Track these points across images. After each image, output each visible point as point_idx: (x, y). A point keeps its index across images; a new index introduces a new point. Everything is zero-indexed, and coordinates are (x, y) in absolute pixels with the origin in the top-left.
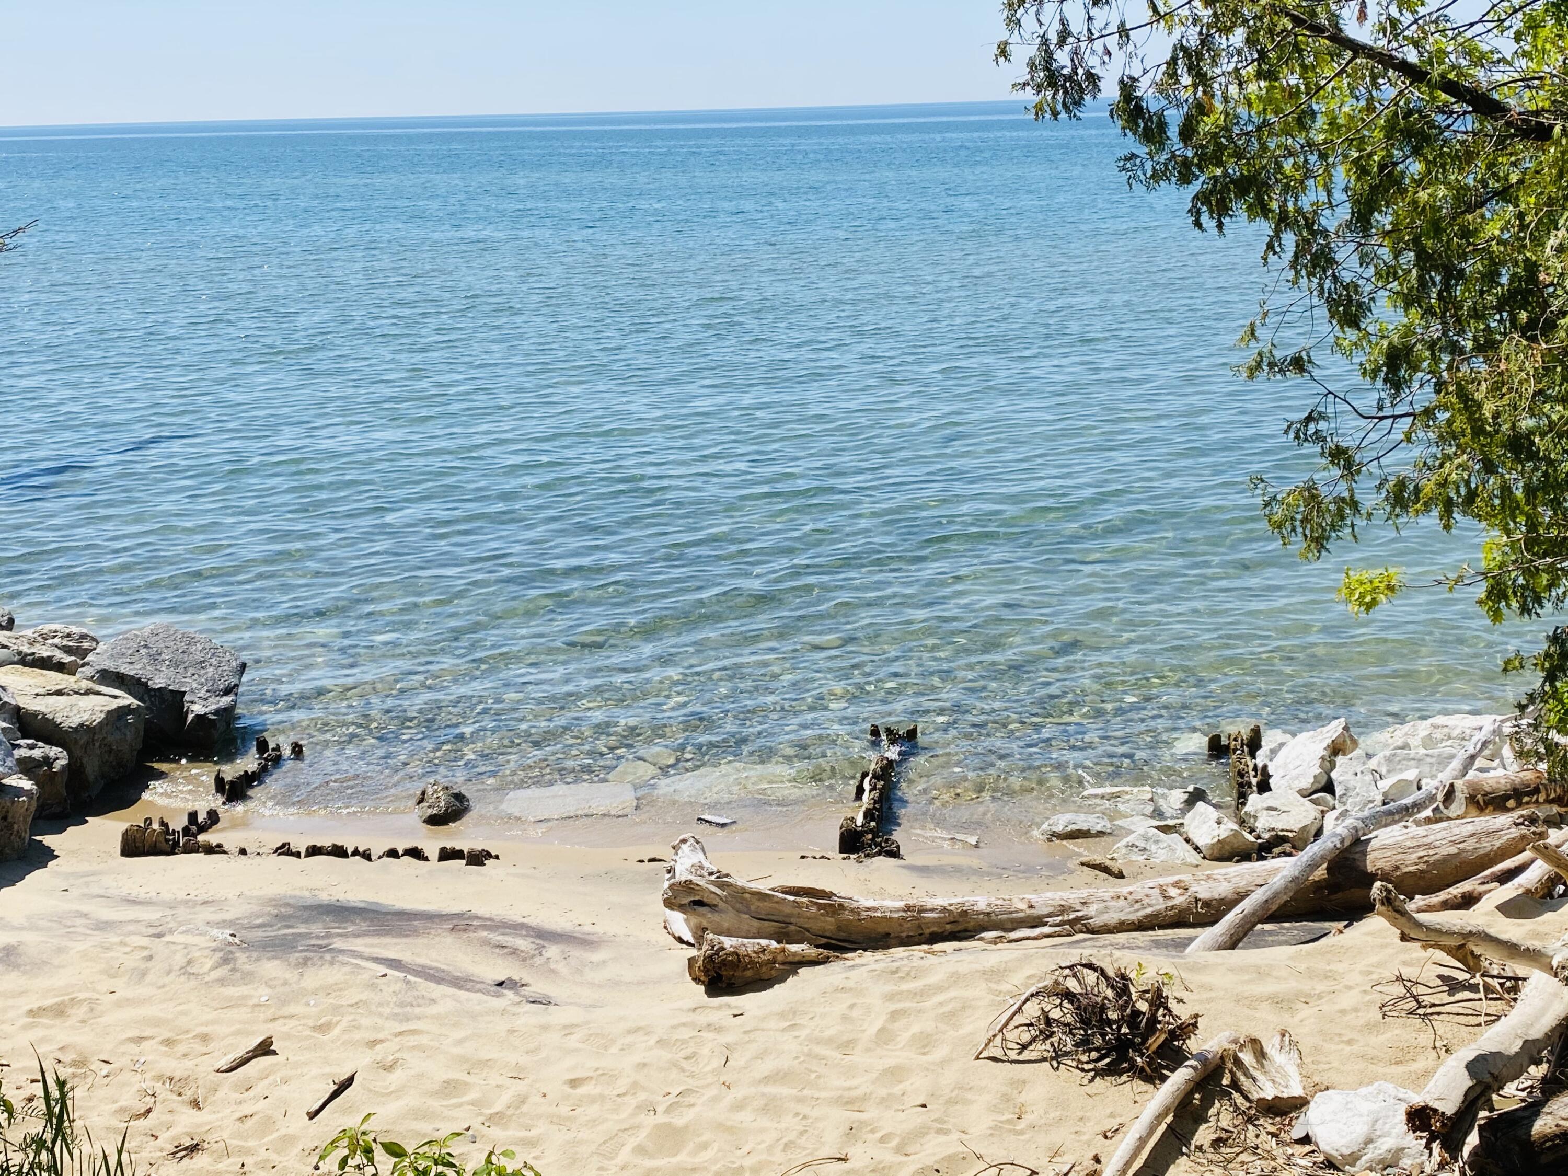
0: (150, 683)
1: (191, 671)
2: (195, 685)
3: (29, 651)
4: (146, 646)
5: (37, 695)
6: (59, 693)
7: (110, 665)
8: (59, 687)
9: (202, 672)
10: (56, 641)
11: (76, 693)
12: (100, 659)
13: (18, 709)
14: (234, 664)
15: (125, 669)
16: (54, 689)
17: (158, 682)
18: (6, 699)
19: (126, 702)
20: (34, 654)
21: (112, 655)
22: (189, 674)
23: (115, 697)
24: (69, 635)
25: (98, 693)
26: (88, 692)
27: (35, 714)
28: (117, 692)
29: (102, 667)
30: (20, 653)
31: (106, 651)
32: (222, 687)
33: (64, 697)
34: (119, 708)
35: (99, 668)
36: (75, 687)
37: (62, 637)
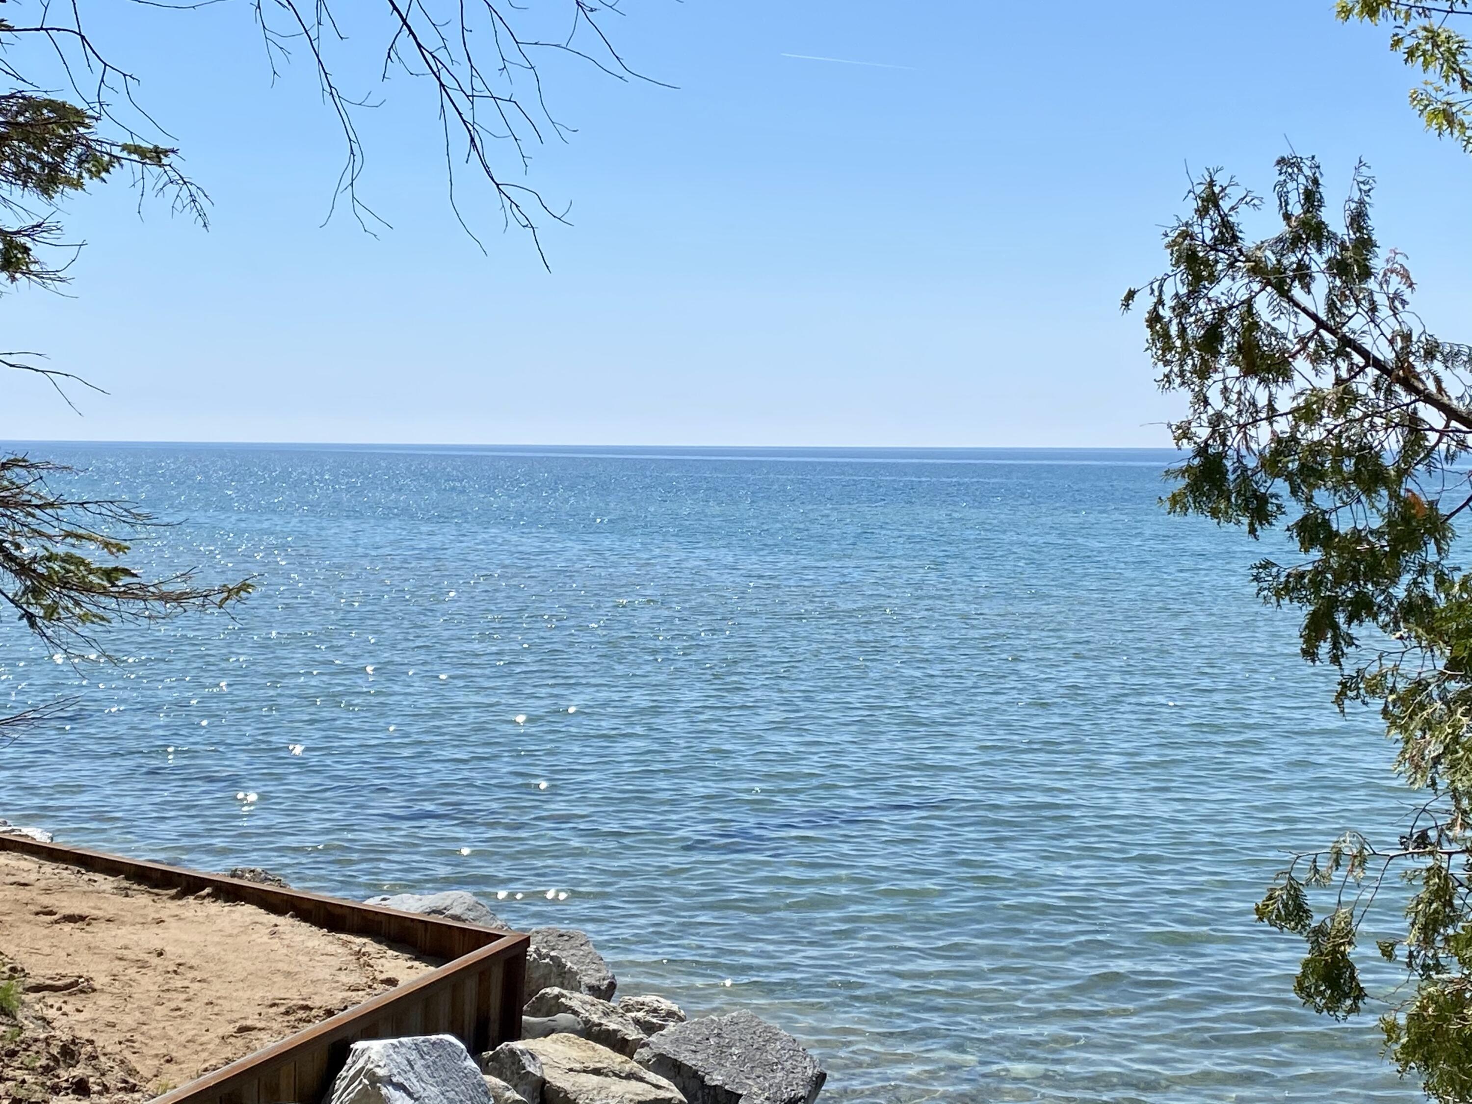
0: (707, 1078)
1: (758, 1071)
2: (755, 1089)
3: (597, 1021)
4: (718, 1035)
5: (571, 1070)
6: (597, 1072)
7: (668, 1049)
8: (599, 1065)
9: (771, 1075)
10: (640, 1015)
11: (615, 1075)
12: (661, 1043)
13: (543, 1082)
14: (810, 1072)
15: (686, 1058)
16: (592, 1066)
17: (716, 1079)
18: (531, 1069)
19: (669, 1095)
20: (600, 1025)
21: (677, 1040)
22: (753, 1076)
23: (659, 1087)
24: (655, 1010)
25: (641, 1079)
26: (630, 1076)
27: (558, 1090)
28: (664, 1082)
29: (661, 1051)
30: (587, 1021)
31: (673, 1033)
32: (785, 1096)
33: (600, 1078)
34: (656, 1099)
35: (656, 1051)
36: (617, 1068)
37: (648, 1012)
